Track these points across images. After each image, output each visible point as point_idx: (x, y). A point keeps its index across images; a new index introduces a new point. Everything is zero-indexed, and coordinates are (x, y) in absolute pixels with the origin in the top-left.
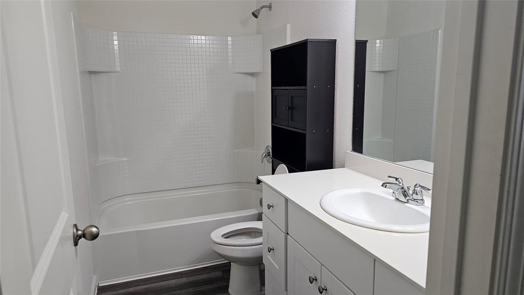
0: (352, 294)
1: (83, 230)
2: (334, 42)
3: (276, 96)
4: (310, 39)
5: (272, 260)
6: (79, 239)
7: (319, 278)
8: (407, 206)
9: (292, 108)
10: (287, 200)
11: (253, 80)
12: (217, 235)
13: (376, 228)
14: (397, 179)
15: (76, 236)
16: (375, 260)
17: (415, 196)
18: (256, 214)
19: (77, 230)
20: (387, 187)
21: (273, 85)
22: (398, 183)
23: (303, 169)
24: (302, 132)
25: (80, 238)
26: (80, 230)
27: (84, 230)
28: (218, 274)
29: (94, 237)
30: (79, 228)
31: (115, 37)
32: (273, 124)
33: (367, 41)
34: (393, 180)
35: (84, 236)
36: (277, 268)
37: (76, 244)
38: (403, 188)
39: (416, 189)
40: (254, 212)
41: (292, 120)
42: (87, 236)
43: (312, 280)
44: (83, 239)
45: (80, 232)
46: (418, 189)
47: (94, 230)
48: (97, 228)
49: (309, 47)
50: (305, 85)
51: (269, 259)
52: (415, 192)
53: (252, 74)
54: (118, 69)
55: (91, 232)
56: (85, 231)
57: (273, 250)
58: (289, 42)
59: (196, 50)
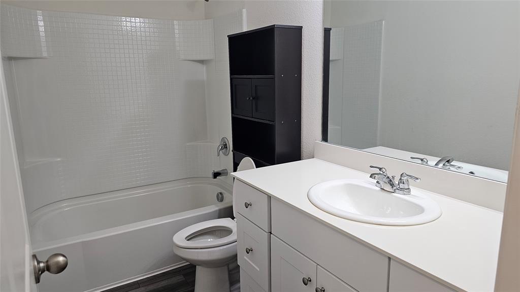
0: (354, 291)
1: (45, 260)
2: (300, 29)
3: (235, 85)
4: (277, 25)
5: (249, 261)
6: (41, 273)
7: (313, 279)
8: (395, 196)
9: (256, 98)
10: (270, 197)
11: (203, 68)
12: (180, 238)
13: (379, 223)
14: (380, 169)
15: (37, 271)
16: (390, 258)
17: (402, 186)
18: (216, 211)
19: (39, 262)
20: (376, 178)
21: (231, 74)
22: (382, 173)
23: (272, 162)
24: (271, 123)
25: (43, 271)
26: (41, 262)
27: (47, 261)
28: (179, 279)
29: (62, 268)
30: (39, 260)
31: (40, 18)
32: (234, 115)
33: (330, 29)
34: (377, 171)
35: (48, 268)
36: (258, 270)
37: (38, 280)
38: (388, 177)
39: (402, 178)
40: (214, 208)
41: (257, 110)
42: (53, 268)
43: (306, 282)
44: (46, 272)
45: (42, 265)
46: (404, 179)
47: (61, 259)
48: (64, 256)
49: (276, 33)
50: (273, 73)
51: (246, 260)
52: (401, 181)
53: (202, 62)
54: (45, 54)
55: (58, 262)
56: (49, 263)
57: (252, 250)
58: (245, 29)
59: (139, 34)
